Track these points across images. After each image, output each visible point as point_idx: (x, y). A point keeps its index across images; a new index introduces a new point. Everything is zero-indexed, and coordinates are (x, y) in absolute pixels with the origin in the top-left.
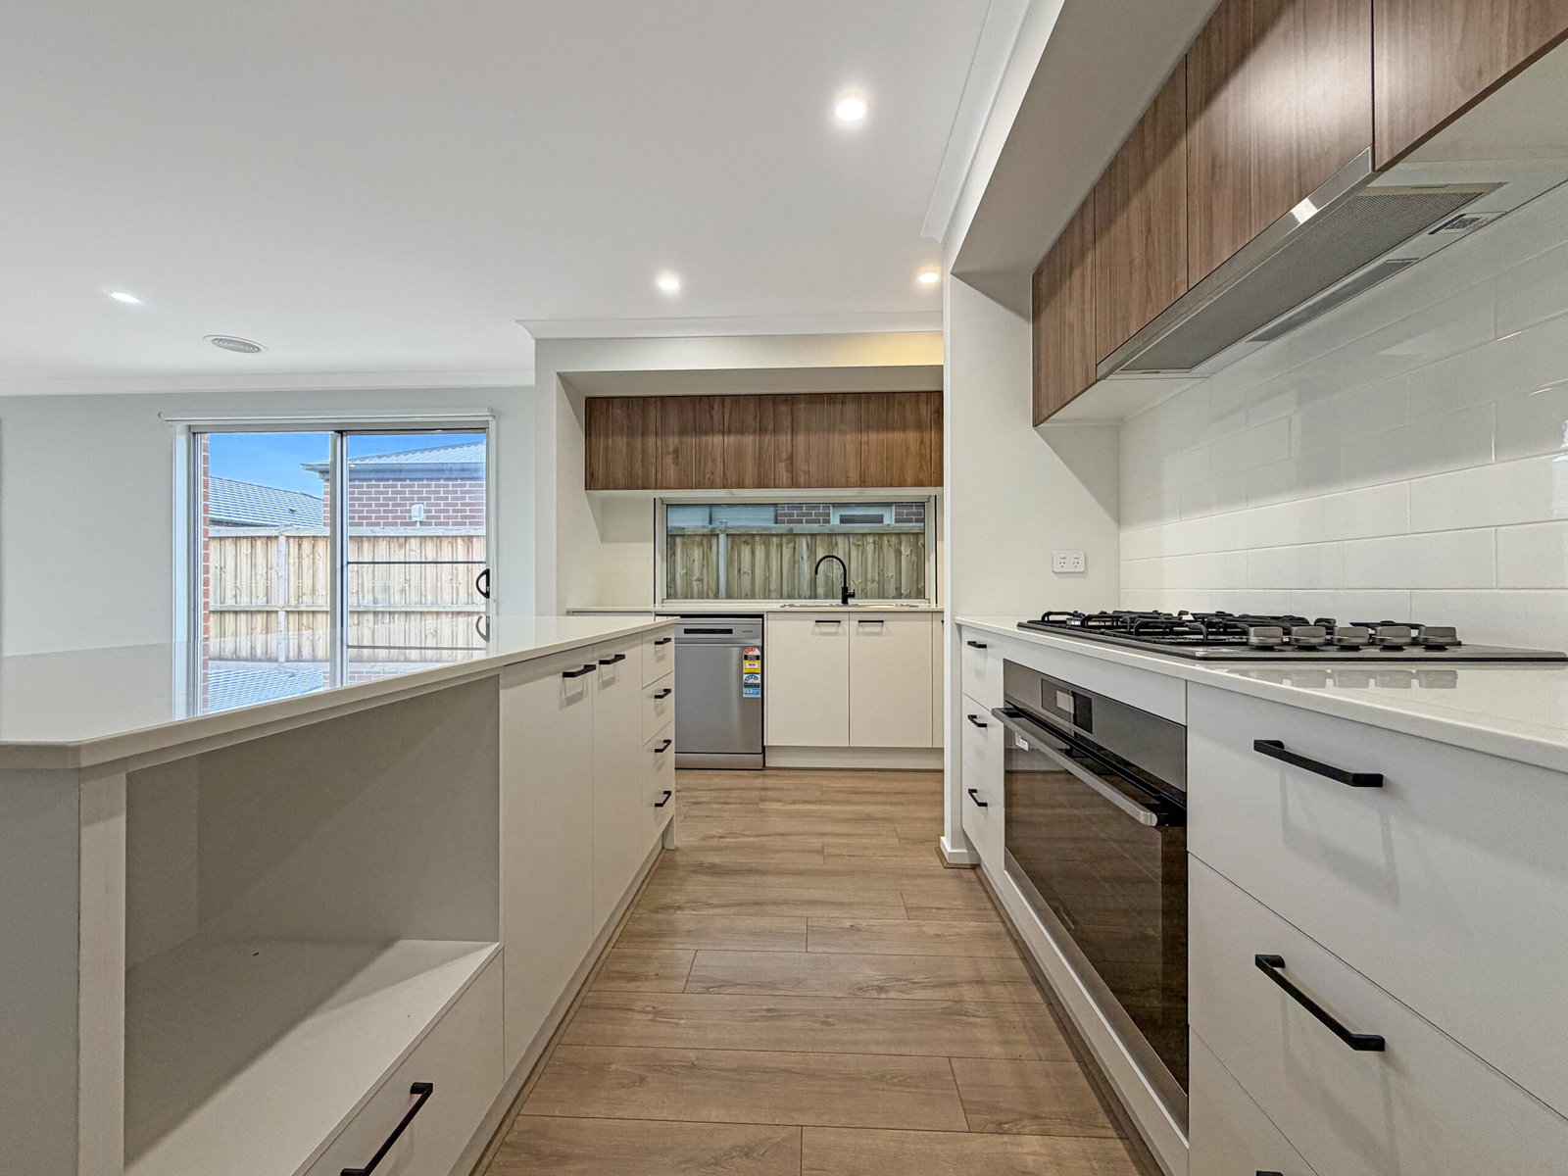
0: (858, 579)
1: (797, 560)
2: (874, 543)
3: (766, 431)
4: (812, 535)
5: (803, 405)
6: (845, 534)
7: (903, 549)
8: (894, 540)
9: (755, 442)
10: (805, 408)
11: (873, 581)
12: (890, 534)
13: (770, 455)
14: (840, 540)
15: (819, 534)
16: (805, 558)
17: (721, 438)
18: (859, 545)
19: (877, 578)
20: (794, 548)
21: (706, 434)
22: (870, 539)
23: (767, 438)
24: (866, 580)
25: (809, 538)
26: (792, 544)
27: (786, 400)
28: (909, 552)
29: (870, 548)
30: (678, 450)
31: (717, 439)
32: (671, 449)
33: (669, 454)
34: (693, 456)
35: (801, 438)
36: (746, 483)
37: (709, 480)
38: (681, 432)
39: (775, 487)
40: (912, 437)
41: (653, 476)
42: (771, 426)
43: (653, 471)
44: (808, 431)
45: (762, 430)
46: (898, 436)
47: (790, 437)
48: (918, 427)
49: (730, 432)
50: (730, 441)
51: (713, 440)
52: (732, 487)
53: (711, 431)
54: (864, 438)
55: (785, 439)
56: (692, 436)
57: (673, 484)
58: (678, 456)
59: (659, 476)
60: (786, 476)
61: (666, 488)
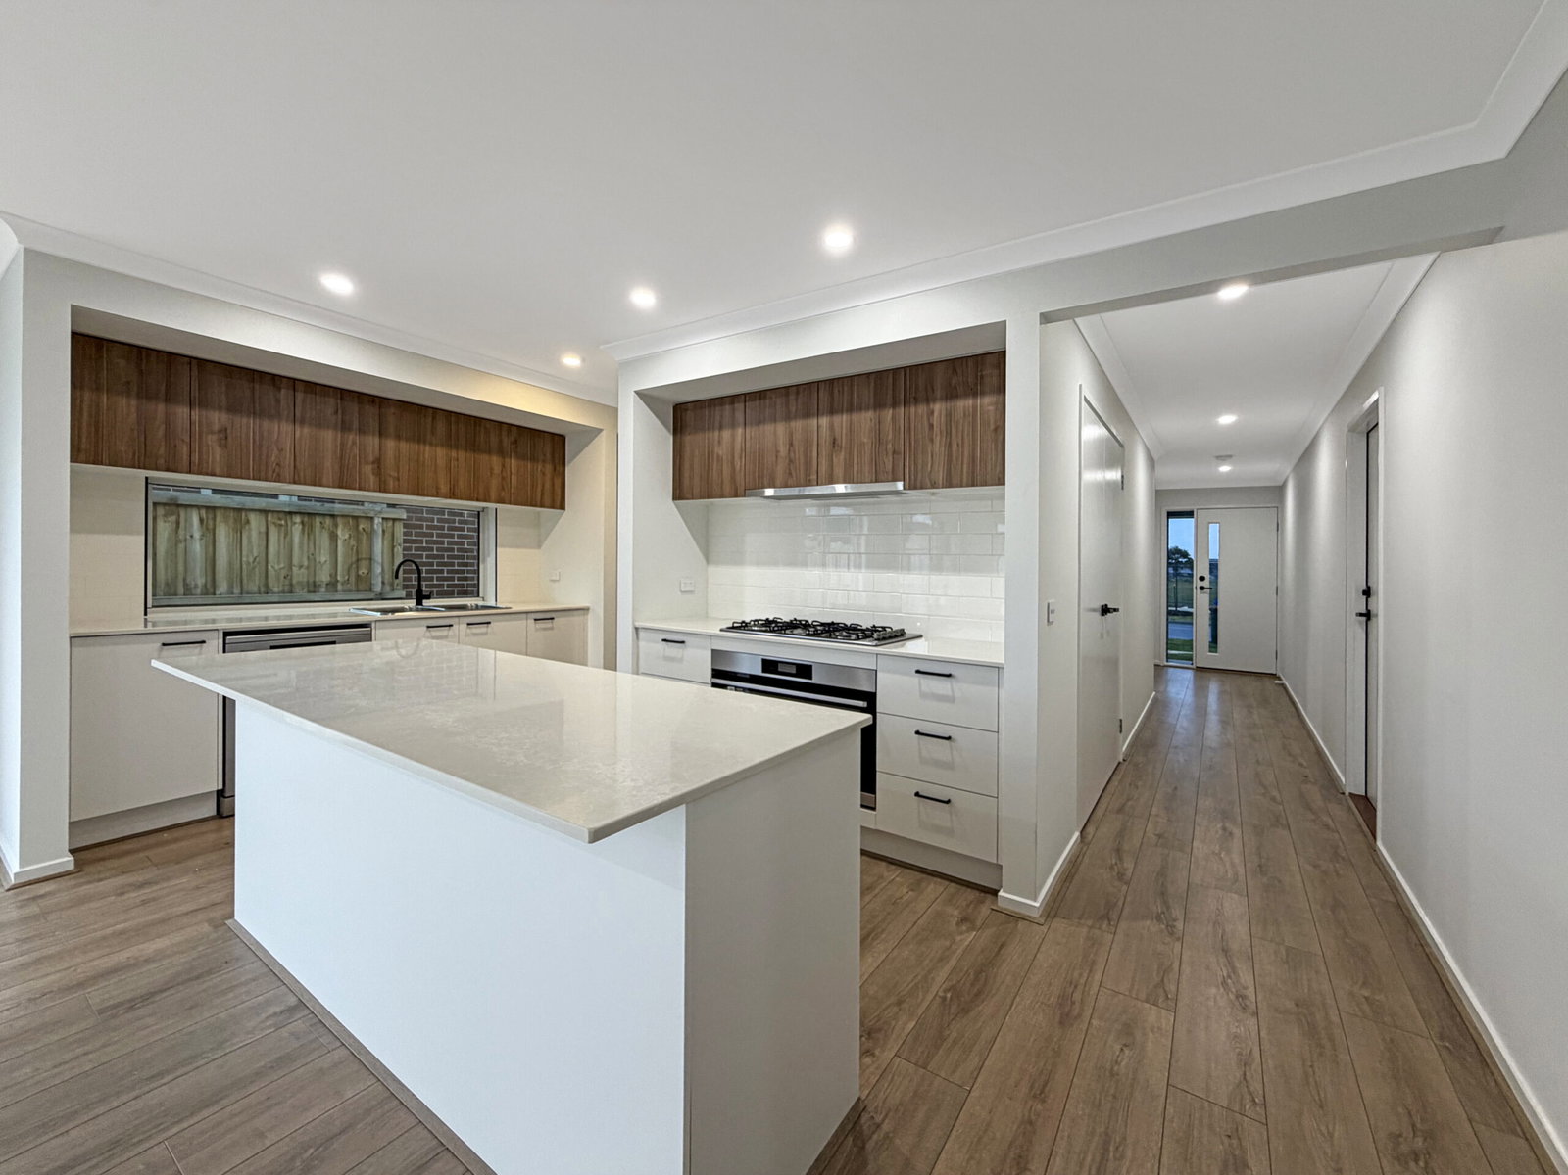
0: (279, 563)
1: (181, 537)
2: (302, 523)
3: (350, 429)
4: (207, 508)
5: (392, 410)
6: (261, 511)
7: (339, 532)
8: (328, 521)
9: (336, 440)
10: (394, 414)
11: (301, 567)
12: (324, 515)
13: (355, 456)
14: (252, 517)
15: (220, 508)
16: (197, 535)
17: (290, 427)
18: (281, 525)
19: (306, 563)
20: (178, 523)
21: (271, 417)
22: (297, 519)
23: (351, 437)
24: (290, 566)
25: (203, 512)
26: (174, 518)
27: (373, 402)
28: (347, 536)
29: (297, 530)
30: (226, 429)
31: (286, 427)
32: (216, 427)
33: (212, 433)
34: (251, 441)
35: (390, 444)
36: (325, 481)
37: (274, 472)
38: (232, 409)
39: (360, 489)
40: (495, 461)
41: (185, 457)
42: (355, 425)
43: (185, 450)
44: (398, 437)
45: (345, 427)
46: (484, 458)
47: (377, 440)
48: (501, 453)
49: (302, 422)
50: (304, 432)
51: (279, 427)
52: (305, 484)
53: (276, 416)
54: (454, 454)
55: (372, 442)
56: (248, 416)
57: (217, 471)
58: (226, 438)
59: (196, 458)
60: (372, 479)
61: (207, 474)
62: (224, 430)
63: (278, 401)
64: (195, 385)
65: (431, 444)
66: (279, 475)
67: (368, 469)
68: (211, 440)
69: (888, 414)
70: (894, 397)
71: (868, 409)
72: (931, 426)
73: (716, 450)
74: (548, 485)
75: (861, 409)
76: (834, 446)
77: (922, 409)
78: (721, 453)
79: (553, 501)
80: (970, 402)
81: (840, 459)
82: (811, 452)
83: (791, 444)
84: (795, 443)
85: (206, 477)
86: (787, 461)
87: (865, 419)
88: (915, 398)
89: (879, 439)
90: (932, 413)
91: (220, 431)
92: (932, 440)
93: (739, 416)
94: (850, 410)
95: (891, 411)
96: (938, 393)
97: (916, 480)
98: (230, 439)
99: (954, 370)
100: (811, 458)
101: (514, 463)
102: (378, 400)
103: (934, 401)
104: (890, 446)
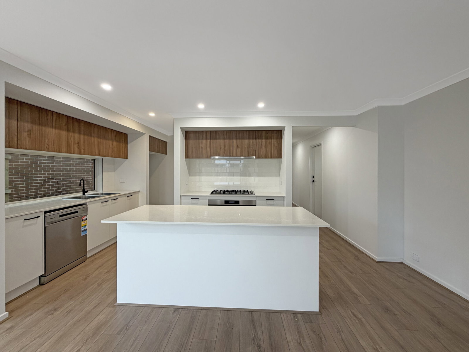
9: (66, 135)
13: (72, 142)
21: (45, 126)
23: (70, 134)
30: (30, 130)
31: (50, 130)
32: (27, 130)
33: (25, 132)
34: (39, 136)
35: (82, 136)
36: (63, 151)
37: (47, 147)
38: (33, 122)
39: (73, 154)
40: (111, 142)
41: (16, 142)
42: (72, 130)
43: (16, 139)
44: (84, 134)
45: (68, 130)
46: (108, 141)
47: (78, 135)
48: (112, 140)
49: (55, 128)
50: (56, 131)
51: (48, 130)
52: (56, 152)
53: (47, 125)
54: (99, 140)
55: (77, 135)
56: (38, 125)
57: (27, 148)
58: (30, 134)
59: (20, 142)
60: (77, 150)
61: (24, 149)
62: (29, 131)
63: (48, 119)
64: (19, 112)
65: (93, 137)
66: (48, 149)
67: (76, 146)
68: (25, 134)
69: (252, 141)
70: (253, 137)
71: (246, 139)
72: (262, 145)
73: (201, 145)
74: (123, 150)
75: (245, 139)
76: (237, 147)
77: (260, 140)
78: (202, 146)
79: (125, 157)
80: (270, 140)
81: (239, 151)
82: (231, 148)
83: (225, 146)
84: (226, 145)
85: (23, 150)
86: (224, 150)
87: (246, 141)
88: (258, 138)
89: (249, 146)
90: (262, 142)
91: (28, 131)
92: (262, 148)
93: (209, 137)
94: (242, 139)
95: (252, 140)
96: (263, 138)
97: (258, 156)
98: (32, 134)
99: (267, 133)
100: (231, 150)
101: (115, 143)
102: (78, 120)
103: (263, 139)
104: (252, 148)
